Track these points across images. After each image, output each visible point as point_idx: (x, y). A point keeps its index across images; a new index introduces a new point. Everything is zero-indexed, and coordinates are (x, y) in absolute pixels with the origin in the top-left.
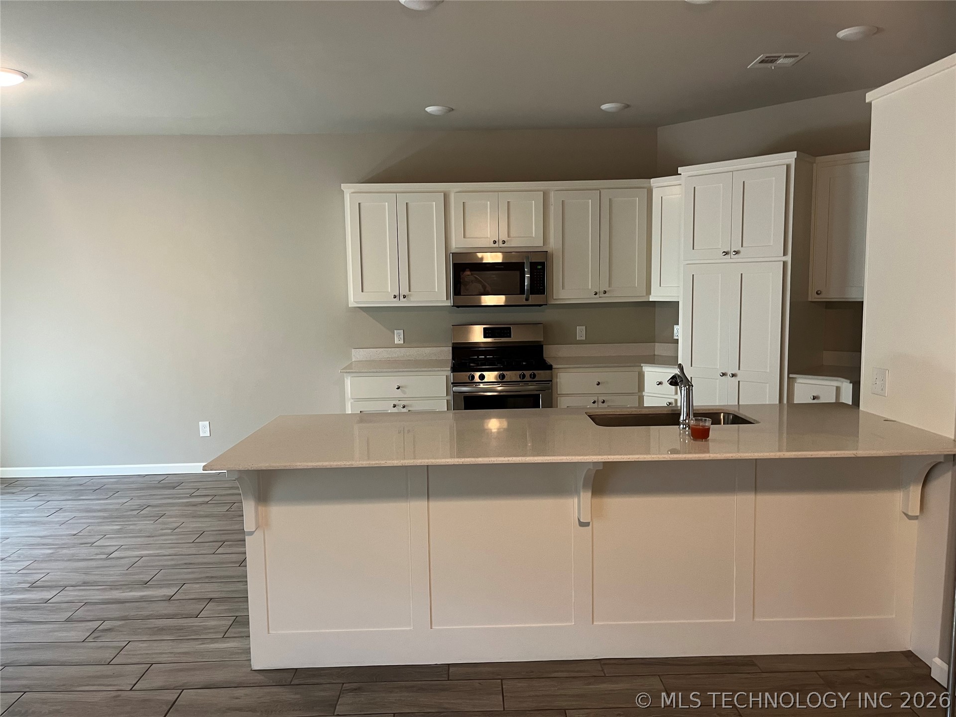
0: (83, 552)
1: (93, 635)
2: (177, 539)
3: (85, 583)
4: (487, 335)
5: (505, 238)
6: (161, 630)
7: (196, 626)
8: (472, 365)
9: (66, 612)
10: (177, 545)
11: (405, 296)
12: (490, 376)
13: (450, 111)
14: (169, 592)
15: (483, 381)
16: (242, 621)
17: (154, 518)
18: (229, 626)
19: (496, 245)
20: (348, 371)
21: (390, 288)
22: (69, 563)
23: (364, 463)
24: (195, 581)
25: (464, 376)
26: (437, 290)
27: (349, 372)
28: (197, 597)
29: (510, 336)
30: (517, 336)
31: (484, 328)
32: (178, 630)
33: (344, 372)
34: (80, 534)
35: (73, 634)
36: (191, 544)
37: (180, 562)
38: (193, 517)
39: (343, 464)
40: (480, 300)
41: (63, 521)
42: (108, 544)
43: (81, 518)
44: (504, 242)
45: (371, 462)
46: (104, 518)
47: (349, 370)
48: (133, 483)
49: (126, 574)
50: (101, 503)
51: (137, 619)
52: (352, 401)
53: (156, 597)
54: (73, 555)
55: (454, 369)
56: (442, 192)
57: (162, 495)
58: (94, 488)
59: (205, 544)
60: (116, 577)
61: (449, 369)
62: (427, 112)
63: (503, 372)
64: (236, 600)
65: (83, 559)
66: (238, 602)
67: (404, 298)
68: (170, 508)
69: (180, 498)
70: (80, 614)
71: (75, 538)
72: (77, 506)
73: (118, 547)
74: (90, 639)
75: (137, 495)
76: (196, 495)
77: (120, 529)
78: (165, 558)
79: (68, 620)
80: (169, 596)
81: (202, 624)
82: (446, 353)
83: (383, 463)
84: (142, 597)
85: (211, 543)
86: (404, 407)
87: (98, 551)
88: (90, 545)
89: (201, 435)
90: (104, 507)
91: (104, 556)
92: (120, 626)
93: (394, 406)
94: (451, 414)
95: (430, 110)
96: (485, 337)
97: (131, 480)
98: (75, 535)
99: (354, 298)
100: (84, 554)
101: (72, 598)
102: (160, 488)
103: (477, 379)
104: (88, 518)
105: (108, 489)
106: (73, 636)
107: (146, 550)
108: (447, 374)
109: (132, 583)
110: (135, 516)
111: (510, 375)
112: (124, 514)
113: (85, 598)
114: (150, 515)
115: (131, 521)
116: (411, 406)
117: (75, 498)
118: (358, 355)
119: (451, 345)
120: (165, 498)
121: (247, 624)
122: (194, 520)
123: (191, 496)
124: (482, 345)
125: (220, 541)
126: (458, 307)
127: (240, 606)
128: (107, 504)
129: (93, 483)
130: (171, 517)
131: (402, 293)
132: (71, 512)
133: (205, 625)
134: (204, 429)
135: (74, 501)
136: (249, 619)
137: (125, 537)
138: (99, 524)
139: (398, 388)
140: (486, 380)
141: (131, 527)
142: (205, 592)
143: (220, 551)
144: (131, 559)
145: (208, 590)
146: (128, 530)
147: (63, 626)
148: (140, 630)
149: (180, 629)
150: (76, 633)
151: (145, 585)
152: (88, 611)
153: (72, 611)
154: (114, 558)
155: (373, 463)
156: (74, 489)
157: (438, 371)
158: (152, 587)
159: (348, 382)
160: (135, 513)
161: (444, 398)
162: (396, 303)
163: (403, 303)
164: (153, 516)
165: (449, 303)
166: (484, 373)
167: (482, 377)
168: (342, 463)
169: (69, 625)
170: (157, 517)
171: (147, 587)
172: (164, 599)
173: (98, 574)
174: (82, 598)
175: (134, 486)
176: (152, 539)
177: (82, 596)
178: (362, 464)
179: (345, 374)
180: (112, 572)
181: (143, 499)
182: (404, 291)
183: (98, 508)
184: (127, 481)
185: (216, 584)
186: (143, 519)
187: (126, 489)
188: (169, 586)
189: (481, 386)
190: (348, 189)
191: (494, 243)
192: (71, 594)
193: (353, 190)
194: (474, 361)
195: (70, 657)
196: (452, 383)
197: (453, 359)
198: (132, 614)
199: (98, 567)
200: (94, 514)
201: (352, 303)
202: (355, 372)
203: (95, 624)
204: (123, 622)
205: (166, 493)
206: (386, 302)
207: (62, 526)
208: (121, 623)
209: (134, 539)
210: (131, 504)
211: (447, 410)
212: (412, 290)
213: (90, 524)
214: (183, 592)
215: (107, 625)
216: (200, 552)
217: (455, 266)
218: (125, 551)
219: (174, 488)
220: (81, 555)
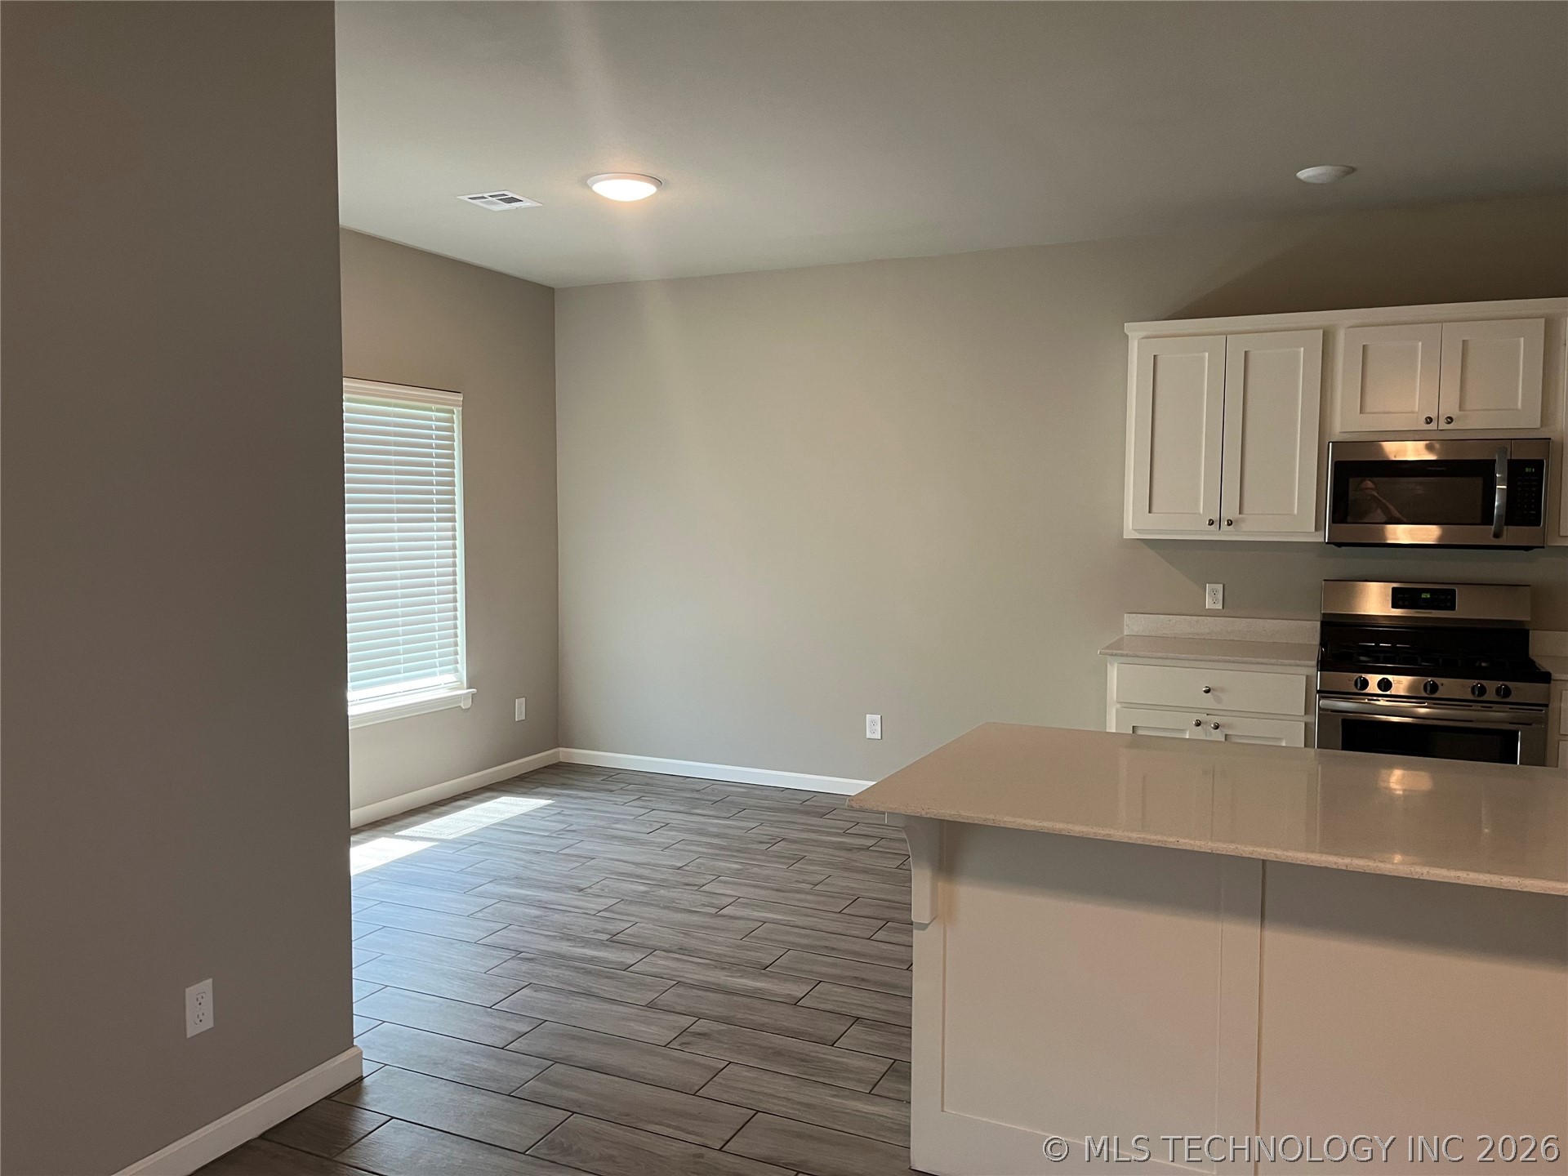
0: (686, 897)
1: (682, 1039)
2: (819, 903)
3: (682, 950)
4: (1400, 603)
5: (1454, 412)
6: (778, 1054)
7: (829, 1060)
8: (1362, 658)
9: (650, 991)
10: (816, 912)
11: (1230, 523)
12: (1401, 683)
13: (1347, 173)
14: (798, 990)
15: (1388, 693)
16: (900, 1071)
17: (787, 861)
18: (881, 1075)
19: (1433, 426)
20: (1115, 652)
21: (1204, 508)
22: (666, 911)
23: (1135, 837)
24: (837, 980)
25: (1347, 679)
26: (1296, 512)
27: (1116, 655)
28: (839, 1010)
29: (1453, 608)
30: (1466, 609)
31: (1394, 589)
32: (803, 1060)
33: (1106, 654)
34: (686, 868)
35: (653, 1029)
36: (835, 915)
37: (818, 943)
38: (847, 869)
39: (1093, 831)
40: (1383, 534)
41: (668, 843)
42: (721, 891)
43: (692, 843)
44: (1450, 420)
45: (1148, 837)
46: (723, 848)
47: (1117, 649)
48: (766, 798)
49: (738, 946)
50: (720, 824)
51: (741, 1025)
52: (1119, 706)
53: (776, 995)
54: (673, 900)
55: (1324, 665)
56: (1318, 328)
57: (803, 824)
58: (714, 798)
59: (858, 919)
60: (725, 949)
61: (1314, 663)
62: (1300, 180)
63: (1433, 679)
64: (897, 1029)
65: (685, 909)
66: (898, 1034)
67: (1229, 525)
68: (813, 848)
69: (829, 834)
70: (668, 998)
71: (680, 874)
72: (688, 823)
73: (731, 900)
74: (675, 1045)
75: (769, 818)
76: (855, 832)
77: (738, 870)
78: (796, 930)
79: (651, 1006)
80: (795, 998)
81: (841, 1059)
82: (1309, 632)
83: (1171, 841)
84: (756, 990)
85: (867, 920)
86: (1217, 727)
87: (705, 900)
88: (696, 888)
89: (869, 735)
90: (722, 831)
91: (714, 911)
92: (719, 1032)
93: (1198, 724)
94: (1312, 752)
95: (1306, 175)
96: (1394, 606)
97: (766, 793)
98: (679, 868)
99: (1134, 523)
100: (687, 900)
101: (658, 970)
102: (802, 812)
103: (1373, 688)
104: (699, 844)
105: (732, 802)
106: (654, 1034)
107: (771, 911)
108: (1310, 674)
109: (746, 963)
110: (763, 853)
111: (1450, 686)
112: (749, 846)
113: (677, 973)
114: (782, 854)
115: (754, 860)
116: (1230, 726)
117: (687, 811)
118: (1134, 625)
119: (1319, 617)
120: (808, 831)
121: (906, 1077)
122: (846, 874)
123: (845, 834)
124: (1385, 622)
125: (881, 919)
126: (1339, 545)
127: (902, 1042)
128: (729, 827)
129: (713, 790)
130: (812, 862)
131: (1226, 516)
132: (680, 831)
133: (842, 1063)
134: (873, 727)
135: (685, 815)
136: (910, 1069)
137: (746, 885)
138: (714, 857)
139: (1207, 691)
140: (1392, 691)
141: (756, 870)
142: (851, 1004)
143: (880, 935)
144: (749, 922)
145: (855, 1002)
146: (751, 873)
147: (642, 1013)
148: (747, 1047)
149: (805, 1060)
150: (657, 1030)
151: (763, 971)
152: (680, 996)
153: (658, 992)
154: (725, 916)
155: (1153, 838)
156: (688, 795)
157: (1290, 665)
158: (772, 977)
159: (1113, 672)
160: (765, 847)
161: (1298, 718)
162: (1213, 535)
163: (1226, 534)
164: (785, 857)
165: (1322, 537)
166: (1390, 677)
167: (1385, 685)
168: (1090, 829)
169: (649, 1014)
170: (793, 859)
171: (766, 975)
172: (788, 1001)
173: (700, 938)
174: (674, 973)
175: (766, 803)
176: (781, 894)
177: (673, 969)
178: (1129, 838)
179: (1109, 658)
180: (719, 939)
181: (777, 827)
182: (1230, 512)
183: (714, 830)
184: (758, 795)
185: (865, 994)
186: (773, 859)
187: (753, 806)
188: (798, 980)
189: (1382, 702)
190: (1137, 333)
191: (1428, 423)
192: (661, 963)
193: (1145, 334)
194: (1367, 651)
195: (643, 1067)
196: (1318, 692)
197: (1323, 644)
198: (739, 1016)
199: (703, 927)
200: (709, 840)
201: (1129, 532)
202: (1127, 655)
203: (686, 1021)
204: (724, 1027)
205: (810, 822)
206: (1196, 532)
207: (667, 852)
208: (722, 1028)
209: (757, 891)
210: (760, 832)
211: (1305, 746)
212: (1246, 510)
213: (701, 855)
214: (816, 995)
215: (703, 1026)
216: (848, 932)
217: (1339, 466)
218: (743, 907)
219: (822, 815)
220: (682, 902)
